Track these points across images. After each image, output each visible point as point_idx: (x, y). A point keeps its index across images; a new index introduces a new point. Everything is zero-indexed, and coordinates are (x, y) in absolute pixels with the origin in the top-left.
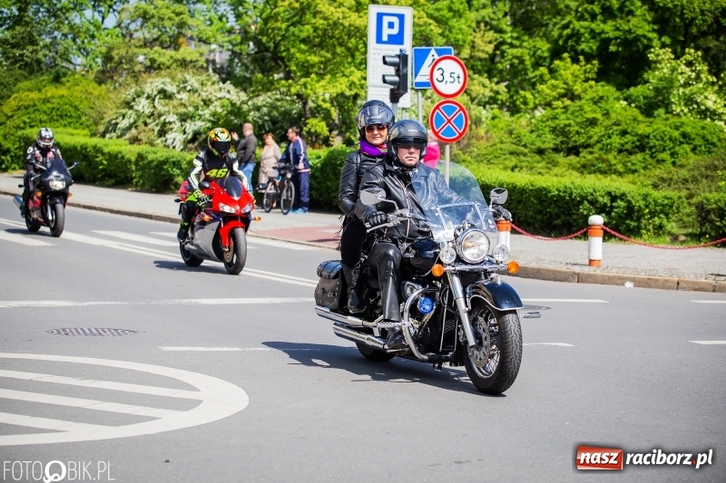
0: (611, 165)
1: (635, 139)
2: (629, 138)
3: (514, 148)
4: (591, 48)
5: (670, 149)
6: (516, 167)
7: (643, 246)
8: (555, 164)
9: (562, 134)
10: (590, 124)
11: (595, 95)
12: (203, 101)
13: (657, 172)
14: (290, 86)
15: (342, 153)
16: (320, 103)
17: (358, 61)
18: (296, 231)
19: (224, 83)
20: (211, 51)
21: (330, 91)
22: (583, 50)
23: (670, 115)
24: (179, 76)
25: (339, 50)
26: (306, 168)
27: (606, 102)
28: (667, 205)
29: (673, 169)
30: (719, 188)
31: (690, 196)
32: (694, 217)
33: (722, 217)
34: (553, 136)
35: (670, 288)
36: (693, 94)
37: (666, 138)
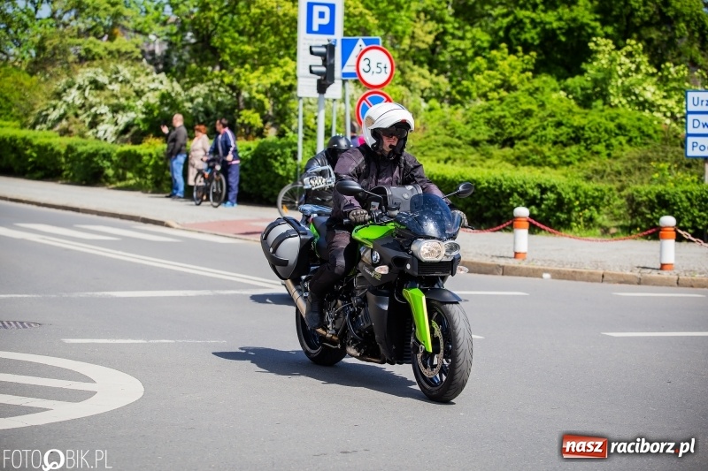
0: (545, 157)
1: (570, 130)
2: (564, 129)
3: (448, 139)
4: (533, 38)
5: (605, 141)
6: (449, 158)
7: (572, 239)
8: (489, 156)
9: (497, 126)
10: (526, 116)
11: (530, 86)
12: (137, 92)
13: (592, 164)
14: (223, 76)
15: (273, 145)
16: (254, 94)
17: (292, 52)
18: (224, 224)
19: (158, 74)
21: (265, 82)
22: (523, 40)
23: (606, 107)
24: (112, 66)
26: (235, 160)
27: (542, 93)
28: (597, 197)
29: (607, 160)
30: (652, 180)
31: (621, 189)
32: (625, 209)
33: (652, 209)
34: (488, 128)
35: (593, 281)
36: (632, 85)
37: (601, 130)
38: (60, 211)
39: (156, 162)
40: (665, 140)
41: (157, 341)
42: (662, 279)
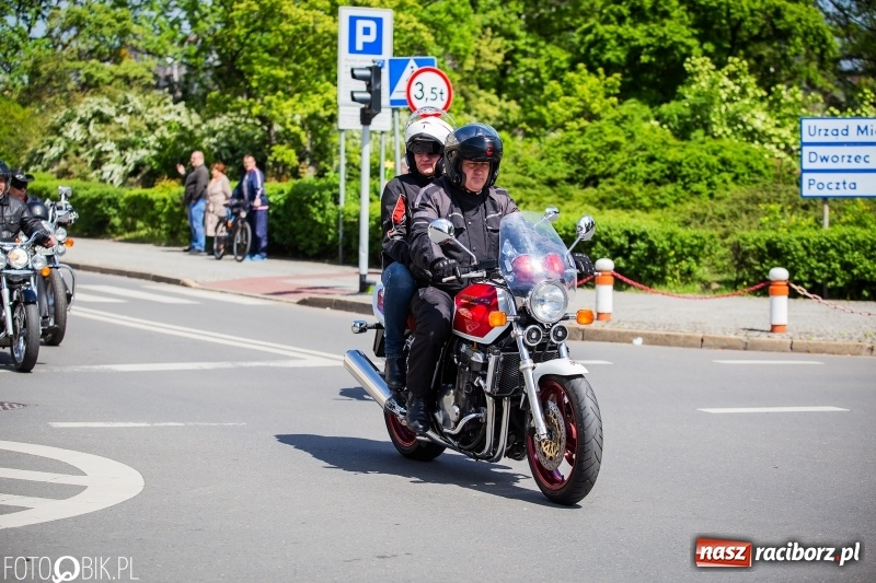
0: (635, 199)
1: (665, 166)
2: (657, 165)
3: (519, 178)
4: (618, 57)
5: (706, 179)
6: (521, 201)
7: (667, 297)
8: (569, 197)
9: (578, 162)
10: (612, 149)
11: (617, 114)
12: (148, 125)
13: (689, 206)
14: (251, 106)
15: (310, 187)
16: (289, 126)
18: (252, 282)
19: (176, 104)
21: (300, 112)
23: (708, 138)
24: (120, 96)
25: (311, 60)
26: (263, 204)
27: (631, 121)
28: (696, 245)
29: (710, 202)
30: (761, 225)
31: (724, 236)
32: (729, 260)
33: (761, 260)
34: (567, 164)
35: (692, 346)
36: (738, 112)
37: (701, 165)
39: (171, 209)
40: (777, 176)
41: (163, 424)
42: (773, 343)
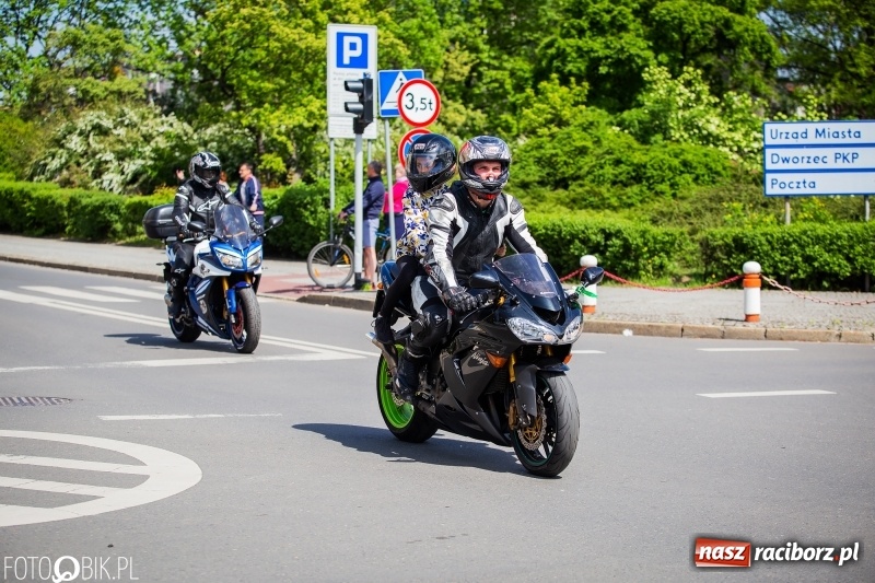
0: (603, 199)
1: (630, 169)
2: (624, 167)
4: (579, 69)
5: (669, 180)
7: (642, 289)
8: (542, 199)
9: (549, 166)
10: (579, 154)
11: (584, 120)
12: (143, 136)
13: (656, 205)
14: (240, 117)
15: (300, 192)
16: (275, 135)
17: (316, 88)
19: (167, 116)
20: (151, 81)
21: (287, 122)
22: (570, 71)
23: (667, 142)
24: (117, 109)
25: (295, 76)
26: (259, 209)
27: (597, 127)
28: (667, 242)
29: (674, 201)
30: (725, 222)
31: (693, 232)
32: (699, 255)
33: (729, 255)
34: (538, 168)
35: (672, 335)
36: (694, 117)
37: (664, 168)
38: (66, 271)
40: (734, 176)
42: (749, 331)
